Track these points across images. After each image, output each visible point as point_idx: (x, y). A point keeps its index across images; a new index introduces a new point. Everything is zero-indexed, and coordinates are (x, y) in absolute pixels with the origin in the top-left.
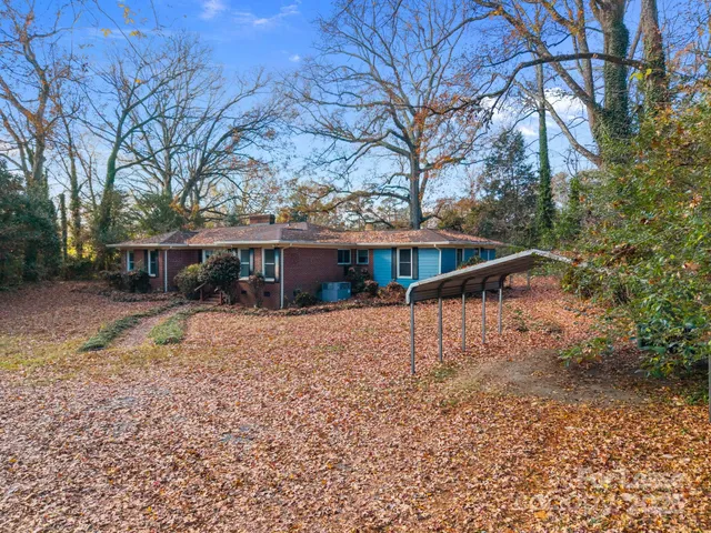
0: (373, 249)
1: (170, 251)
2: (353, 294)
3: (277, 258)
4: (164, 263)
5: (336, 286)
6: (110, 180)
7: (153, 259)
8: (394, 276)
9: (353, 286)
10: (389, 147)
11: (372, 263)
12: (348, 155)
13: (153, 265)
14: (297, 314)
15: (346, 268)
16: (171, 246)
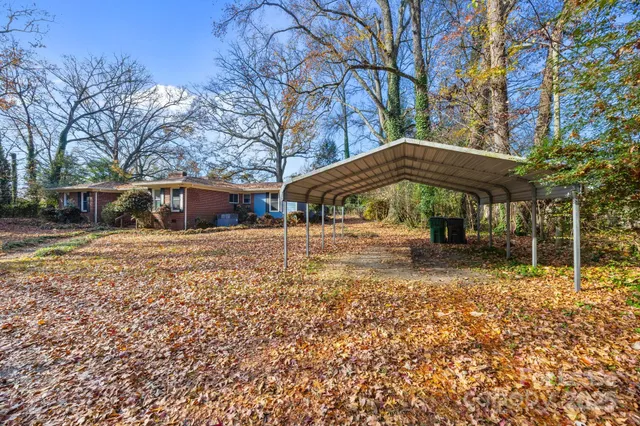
0: (253, 194)
1: (99, 193)
2: (239, 222)
3: (182, 196)
4: (94, 202)
5: (228, 216)
6: (62, 148)
7: (85, 199)
8: (267, 211)
9: (240, 217)
10: (264, 143)
11: (253, 203)
12: (239, 144)
13: (85, 204)
14: (195, 233)
15: (235, 205)
16: (101, 189)
